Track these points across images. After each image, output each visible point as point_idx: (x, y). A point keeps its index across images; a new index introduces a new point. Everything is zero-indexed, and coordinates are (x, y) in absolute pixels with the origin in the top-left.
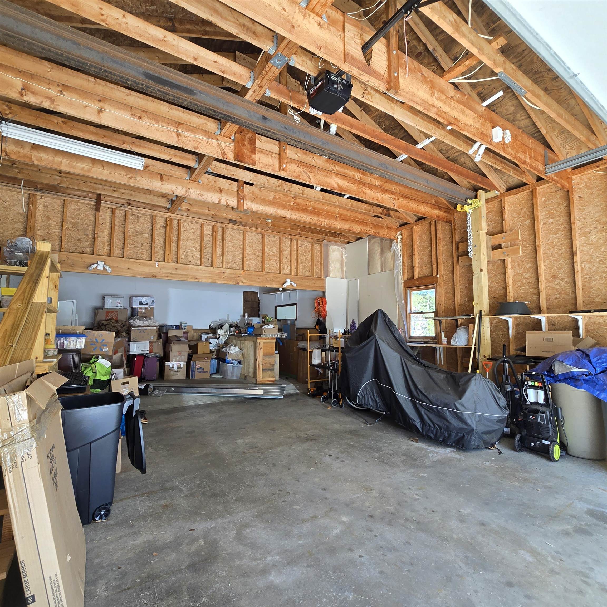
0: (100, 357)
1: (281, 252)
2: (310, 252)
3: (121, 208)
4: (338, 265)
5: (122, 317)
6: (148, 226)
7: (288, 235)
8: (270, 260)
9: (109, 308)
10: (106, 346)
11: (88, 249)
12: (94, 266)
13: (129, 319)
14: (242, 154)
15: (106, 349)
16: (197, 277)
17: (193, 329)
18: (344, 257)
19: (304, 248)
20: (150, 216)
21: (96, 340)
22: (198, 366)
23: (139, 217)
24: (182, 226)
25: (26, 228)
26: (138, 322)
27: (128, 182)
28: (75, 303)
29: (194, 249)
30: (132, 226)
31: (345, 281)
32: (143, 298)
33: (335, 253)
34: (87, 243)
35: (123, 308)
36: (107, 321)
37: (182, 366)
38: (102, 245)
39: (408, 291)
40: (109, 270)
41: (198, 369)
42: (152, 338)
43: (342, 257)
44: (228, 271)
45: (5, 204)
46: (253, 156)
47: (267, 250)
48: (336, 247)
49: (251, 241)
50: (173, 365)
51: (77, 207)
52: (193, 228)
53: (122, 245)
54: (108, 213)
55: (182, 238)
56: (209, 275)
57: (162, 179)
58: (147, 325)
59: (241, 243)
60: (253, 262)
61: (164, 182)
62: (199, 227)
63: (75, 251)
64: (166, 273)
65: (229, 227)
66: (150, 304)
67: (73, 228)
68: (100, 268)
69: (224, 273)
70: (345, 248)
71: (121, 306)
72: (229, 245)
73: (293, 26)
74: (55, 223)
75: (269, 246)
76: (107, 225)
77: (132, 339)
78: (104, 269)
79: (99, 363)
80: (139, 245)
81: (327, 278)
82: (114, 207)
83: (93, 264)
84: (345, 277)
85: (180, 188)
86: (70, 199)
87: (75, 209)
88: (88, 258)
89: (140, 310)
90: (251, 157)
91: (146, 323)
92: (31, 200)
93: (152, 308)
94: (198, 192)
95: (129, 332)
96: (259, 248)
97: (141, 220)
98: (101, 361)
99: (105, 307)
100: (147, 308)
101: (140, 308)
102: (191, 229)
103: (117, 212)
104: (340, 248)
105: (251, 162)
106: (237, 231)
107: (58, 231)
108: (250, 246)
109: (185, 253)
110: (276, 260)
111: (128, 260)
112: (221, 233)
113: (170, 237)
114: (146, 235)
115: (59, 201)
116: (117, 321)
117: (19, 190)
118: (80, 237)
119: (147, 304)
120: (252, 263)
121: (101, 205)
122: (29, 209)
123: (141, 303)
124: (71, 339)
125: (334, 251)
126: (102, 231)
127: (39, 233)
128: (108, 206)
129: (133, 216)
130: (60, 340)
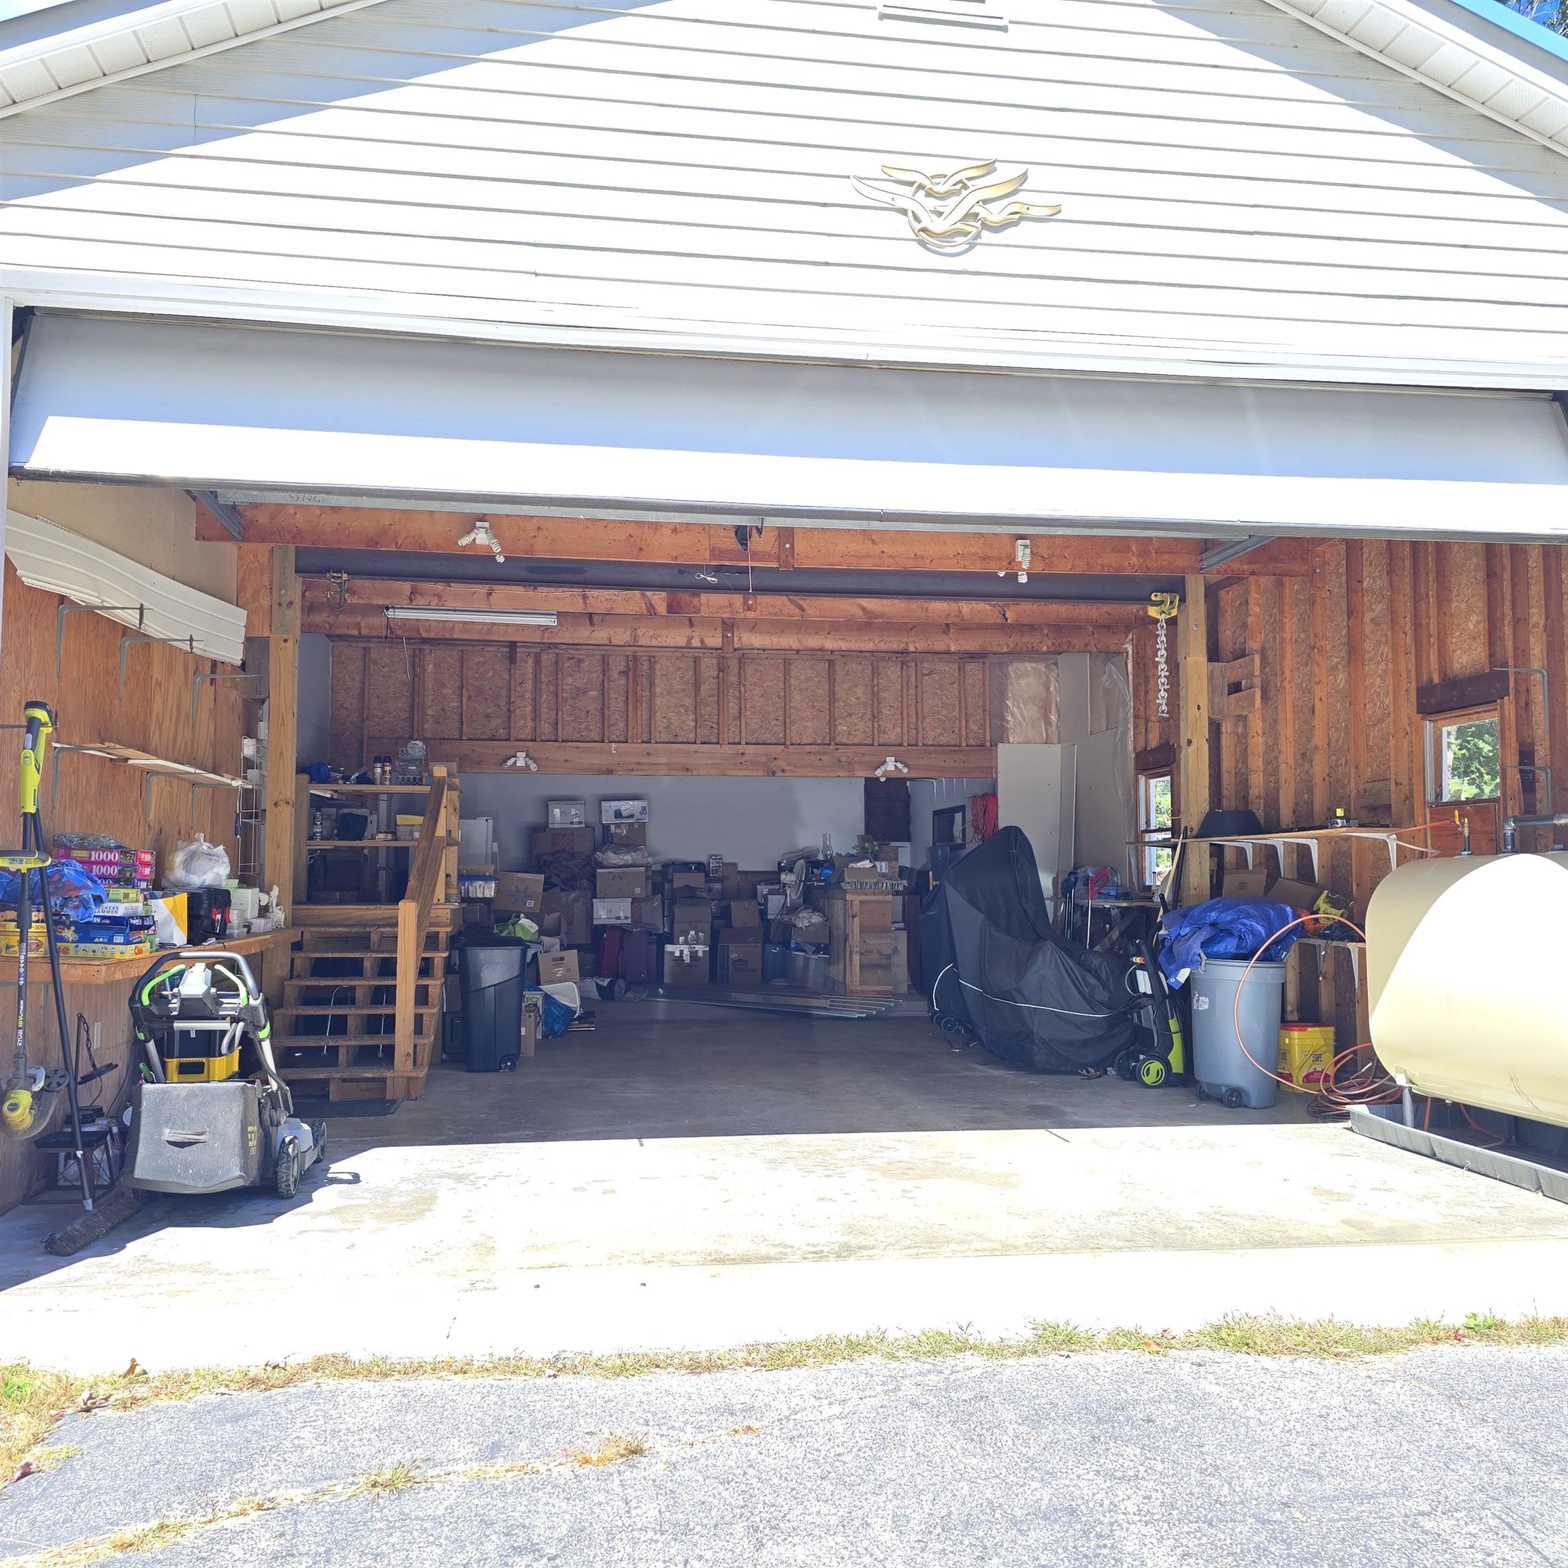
0: (522, 915)
1: (875, 695)
2: (956, 686)
3: (550, 651)
4: (1031, 712)
5: (583, 846)
6: (596, 676)
7: (890, 655)
8: (850, 715)
9: (556, 826)
10: (531, 898)
11: (502, 731)
12: (513, 760)
13: (595, 850)
14: (678, 602)
15: (530, 904)
16: (688, 767)
17: (739, 872)
18: (1052, 689)
19: (936, 677)
20: (598, 657)
21: (516, 887)
22: (733, 956)
23: (581, 661)
24: (658, 667)
25: (413, 706)
26: (612, 857)
27: (542, 638)
28: (491, 821)
29: (682, 710)
30: (570, 680)
31: (1058, 748)
32: (623, 803)
33: (1023, 682)
34: (500, 721)
35: (583, 825)
36: (552, 854)
37: (700, 954)
38: (522, 722)
39: (1142, 779)
40: (533, 767)
41: (736, 961)
42: (638, 890)
43: (1048, 689)
44: (751, 749)
45: (384, 670)
46: (696, 600)
47: (840, 693)
48: (1027, 664)
49: (802, 678)
50: (682, 952)
51: (482, 659)
52: (680, 668)
53: (554, 717)
54: (530, 662)
55: (658, 690)
56: (712, 762)
57: (592, 623)
58: (630, 862)
59: (781, 685)
60: (809, 724)
61: (596, 628)
62: (692, 664)
63: (483, 737)
64: (630, 763)
65: (752, 656)
66: (637, 815)
67: (477, 696)
68: (521, 763)
69: (743, 754)
70: (1056, 664)
71: (580, 823)
72: (755, 692)
73: (641, 549)
74: (451, 691)
75: (846, 686)
76: (529, 685)
77: (598, 892)
78: (527, 766)
79: (522, 927)
80: (583, 715)
81: (1000, 745)
82: (538, 650)
83: (509, 758)
84: (1055, 738)
85: (620, 631)
86: (470, 648)
87: (478, 663)
88: (502, 748)
89: (618, 831)
90: (692, 602)
91: (628, 858)
92: (417, 660)
93: (642, 825)
94: (651, 633)
95: (593, 878)
96: (823, 690)
97: (584, 665)
98: (524, 921)
99: (550, 826)
100: (631, 825)
101: (618, 826)
102: (676, 671)
103: (544, 657)
104: (1042, 667)
105: (693, 610)
106: (772, 662)
107: (456, 704)
108: (801, 690)
109: (665, 721)
110: (864, 714)
111: (564, 744)
112: (736, 671)
113: (635, 693)
114: (594, 693)
115: (454, 653)
116: (573, 856)
117: (401, 645)
118: (489, 711)
119: (632, 816)
120: (805, 727)
121: (518, 650)
122: (414, 675)
123: (618, 814)
124: (477, 884)
125: (1019, 677)
126: (522, 697)
127: (430, 712)
128: (529, 650)
129: (571, 661)
130: (464, 885)
